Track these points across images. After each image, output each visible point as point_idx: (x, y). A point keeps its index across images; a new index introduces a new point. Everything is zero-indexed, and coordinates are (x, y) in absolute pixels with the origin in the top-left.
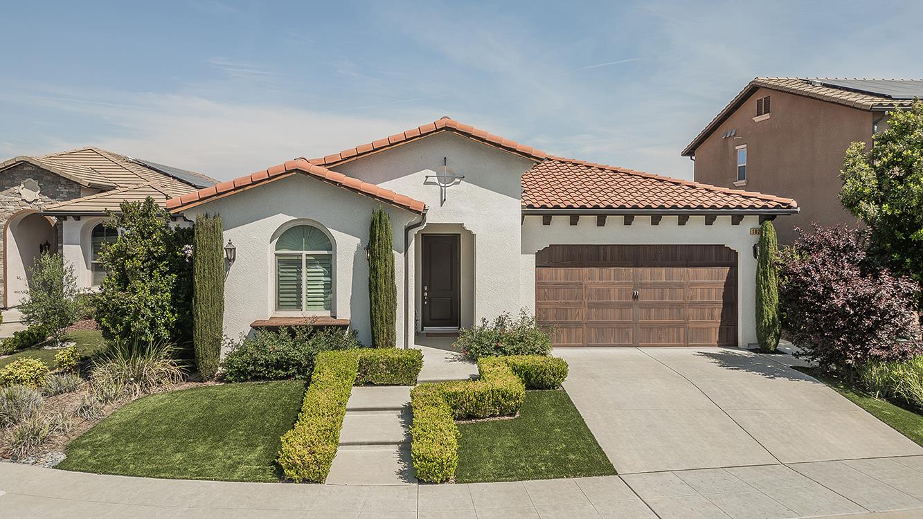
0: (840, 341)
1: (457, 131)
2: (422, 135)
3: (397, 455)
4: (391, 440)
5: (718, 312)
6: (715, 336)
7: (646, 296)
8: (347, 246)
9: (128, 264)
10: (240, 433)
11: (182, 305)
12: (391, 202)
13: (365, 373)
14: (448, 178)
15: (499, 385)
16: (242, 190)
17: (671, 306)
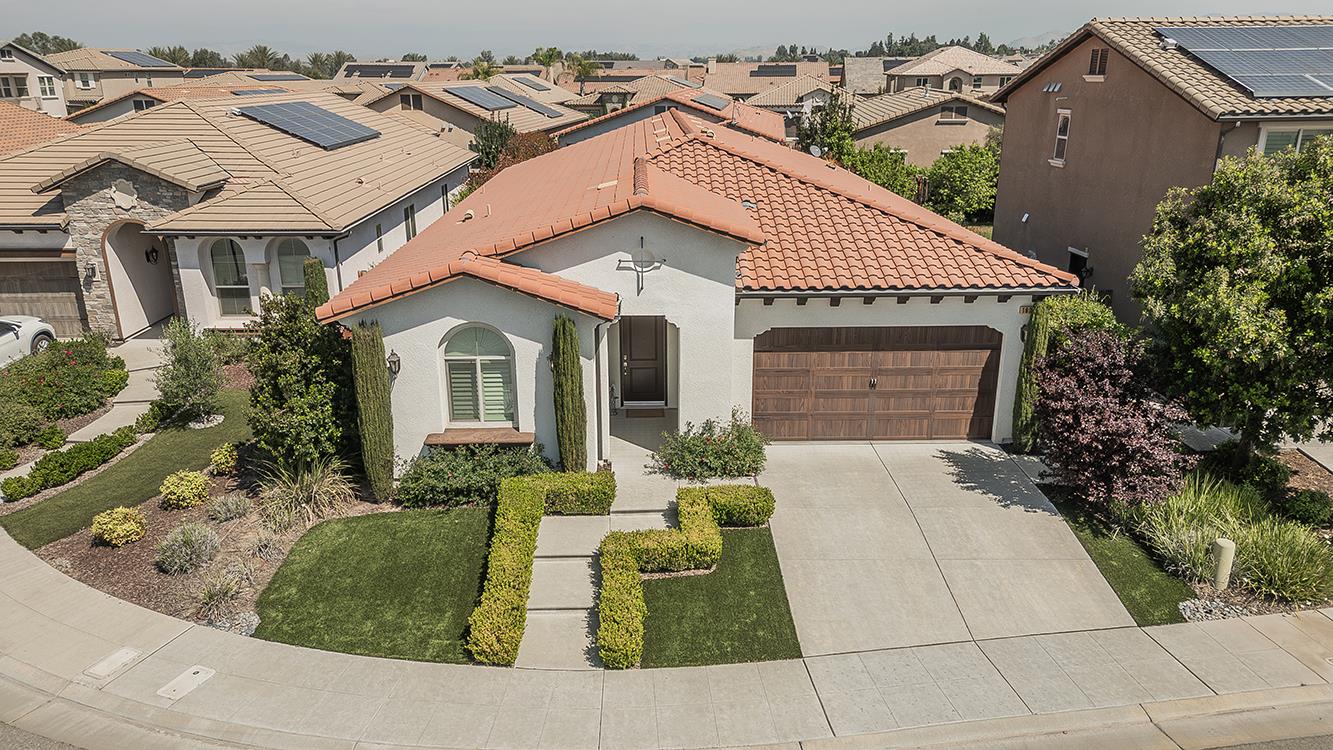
0: (1084, 475)
1: (656, 211)
2: (612, 217)
3: (585, 625)
4: (579, 606)
5: (971, 401)
6: (965, 429)
7: (886, 384)
8: (528, 353)
9: (281, 381)
10: (426, 592)
11: (346, 416)
12: (577, 309)
13: (553, 504)
14: (645, 262)
15: (695, 539)
16: (401, 297)
17: (915, 394)
